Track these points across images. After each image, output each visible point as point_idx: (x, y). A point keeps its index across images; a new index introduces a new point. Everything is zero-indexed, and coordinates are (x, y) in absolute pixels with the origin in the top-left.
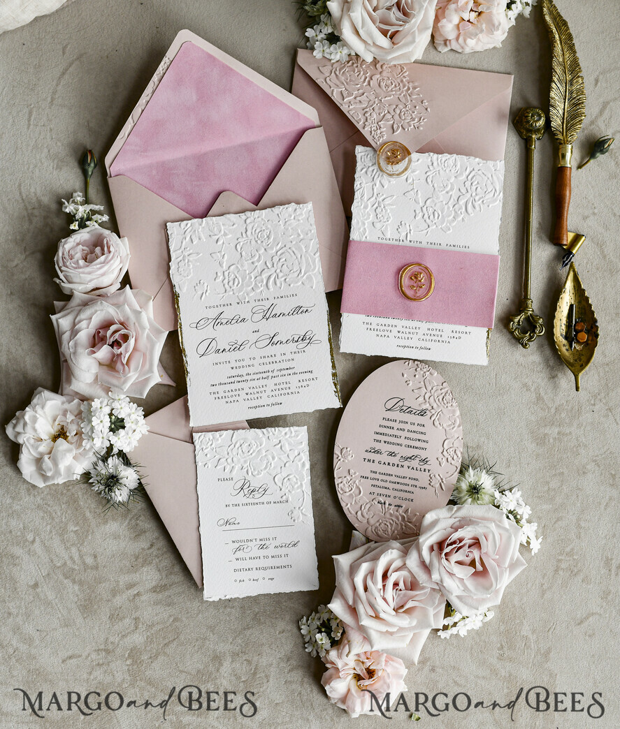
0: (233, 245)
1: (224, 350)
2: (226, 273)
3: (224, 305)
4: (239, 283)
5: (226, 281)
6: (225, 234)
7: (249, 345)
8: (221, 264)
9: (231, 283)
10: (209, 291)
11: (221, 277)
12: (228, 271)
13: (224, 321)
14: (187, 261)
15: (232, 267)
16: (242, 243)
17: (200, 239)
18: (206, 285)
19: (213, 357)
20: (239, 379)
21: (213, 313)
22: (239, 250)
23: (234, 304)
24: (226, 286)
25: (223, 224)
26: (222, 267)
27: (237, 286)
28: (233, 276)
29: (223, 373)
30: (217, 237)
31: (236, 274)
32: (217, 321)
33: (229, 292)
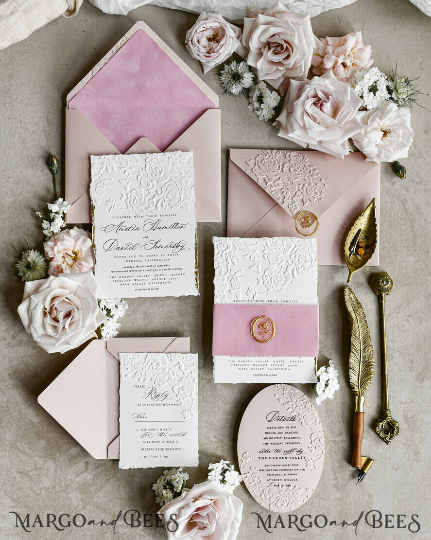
0: (135, 176)
1: (122, 248)
2: (129, 195)
3: (125, 217)
4: (137, 202)
5: (128, 200)
6: (131, 168)
7: (140, 246)
8: (126, 189)
9: (131, 202)
10: (115, 206)
11: (125, 198)
12: (130, 194)
13: (124, 228)
14: (102, 184)
15: (133, 191)
16: (141, 175)
17: (113, 169)
18: (114, 201)
19: (114, 252)
20: (131, 269)
21: (117, 222)
22: (139, 179)
23: (132, 217)
24: (128, 203)
25: (130, 161)
26: (127, 191)
27: (136, 204)
28: (133, 198)
29: (121, 264)
30: (124, 169)
31: (135, 196)
32: (119, 228)
33: (130, 208)
